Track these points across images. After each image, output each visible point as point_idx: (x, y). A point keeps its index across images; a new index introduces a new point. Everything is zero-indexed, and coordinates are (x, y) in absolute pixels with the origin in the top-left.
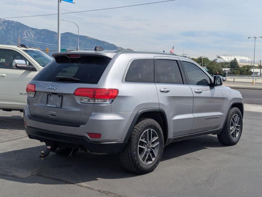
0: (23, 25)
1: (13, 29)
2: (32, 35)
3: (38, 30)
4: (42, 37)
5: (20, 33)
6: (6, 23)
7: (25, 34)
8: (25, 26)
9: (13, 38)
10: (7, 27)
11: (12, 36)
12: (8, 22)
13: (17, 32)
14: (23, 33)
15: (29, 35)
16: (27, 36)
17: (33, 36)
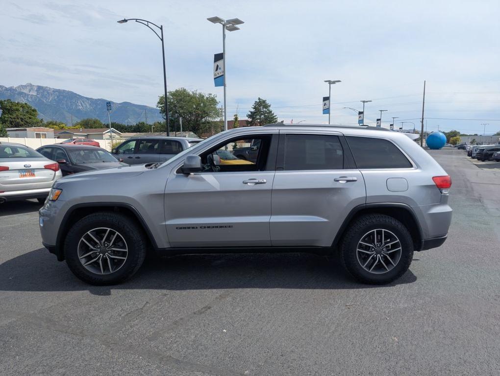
0: (76, 94)
1: (66, 99)
2: (87, 105)
3: (93, 99)
4: (99, 107)
5: (73, 103)
6: (57, 93)
7: (80, 104)
8: (79, 95)
9: (67, 108)
10: (58, 97)
11: (65, 106)
12: (59, 91)
13: (71, 102)
14: (77, 103)
15: (84, 105)
16: (82, 106)
17: (88, 107)
